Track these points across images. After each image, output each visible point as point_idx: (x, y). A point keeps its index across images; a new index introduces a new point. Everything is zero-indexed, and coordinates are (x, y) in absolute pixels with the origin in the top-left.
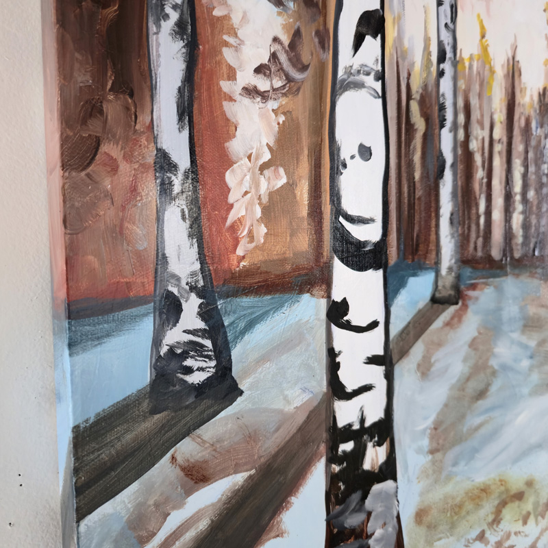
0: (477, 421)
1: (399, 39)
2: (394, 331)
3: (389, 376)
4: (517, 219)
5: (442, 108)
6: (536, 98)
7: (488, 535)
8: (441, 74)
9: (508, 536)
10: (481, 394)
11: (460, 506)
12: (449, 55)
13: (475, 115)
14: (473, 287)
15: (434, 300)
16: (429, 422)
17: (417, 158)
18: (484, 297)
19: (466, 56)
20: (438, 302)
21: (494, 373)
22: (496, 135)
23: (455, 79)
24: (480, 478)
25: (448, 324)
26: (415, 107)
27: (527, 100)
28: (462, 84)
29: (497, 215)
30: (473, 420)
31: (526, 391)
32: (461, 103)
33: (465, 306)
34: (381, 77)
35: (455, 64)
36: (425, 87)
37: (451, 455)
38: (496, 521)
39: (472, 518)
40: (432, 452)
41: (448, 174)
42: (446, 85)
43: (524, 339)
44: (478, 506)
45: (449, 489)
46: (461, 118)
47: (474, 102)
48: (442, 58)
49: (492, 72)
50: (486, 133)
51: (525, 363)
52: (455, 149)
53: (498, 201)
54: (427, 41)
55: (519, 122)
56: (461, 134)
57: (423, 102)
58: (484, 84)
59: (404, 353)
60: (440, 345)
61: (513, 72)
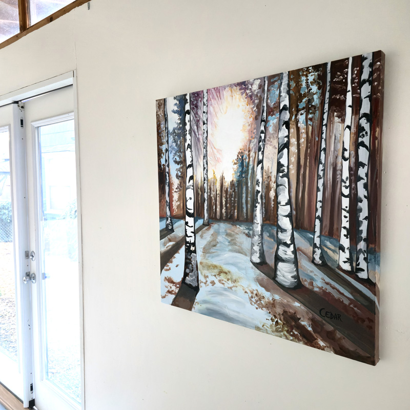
0: (213, 251)
1: (196, 179)
2: (196, 229)
3: (195, 236)
4: (224, 211)
5: (205, 189)
6: (229, 183)
7: (217, 276)
8: (204, 183)
9: (223, 280)
10: (215, 246)
11: (210, 266)
12: (206, 179)
13: (212, 189)
14: (212, 224)
15: (203, 224)
16: (203, 247)
17: (200, 199)
18: (215, 226)
19: (210, 178)
20: (204, 225)
21: (218, 242)
22: (218, 193)
23: (207, 184)
24: (215, 263)
25: (206, 229)
26: (199, 190)
27: (227, 184)
28: (209, 184)
29: (218, 210)
30: (212, 250)
31: (227, 249)
32: (209, 188)
33: (210, 227)
34: (193, 186)
35: (207, 180)
36: (201, 186)
37: (207, 255)
38: (219, 274)
39: (213, 270)
40: (203, 252)
41: (206, 202)
42: (205, 185)
43: (226, 237)
44: (214, 269)
45: (207, 261)
46: (209, 191)
47: (212, 187)
48: (204, 180)
49: (216, 180)
50: (215, 193)
51: (227, 243)
52: (207, 197)
53: (218, 207)
54: (201, 178)
55: (224, 189)
56: (209, 194)
57: (201, 189)
58: (214, 183)
59: (197, 233)
60: (205, 233)
61: (222, 179)
